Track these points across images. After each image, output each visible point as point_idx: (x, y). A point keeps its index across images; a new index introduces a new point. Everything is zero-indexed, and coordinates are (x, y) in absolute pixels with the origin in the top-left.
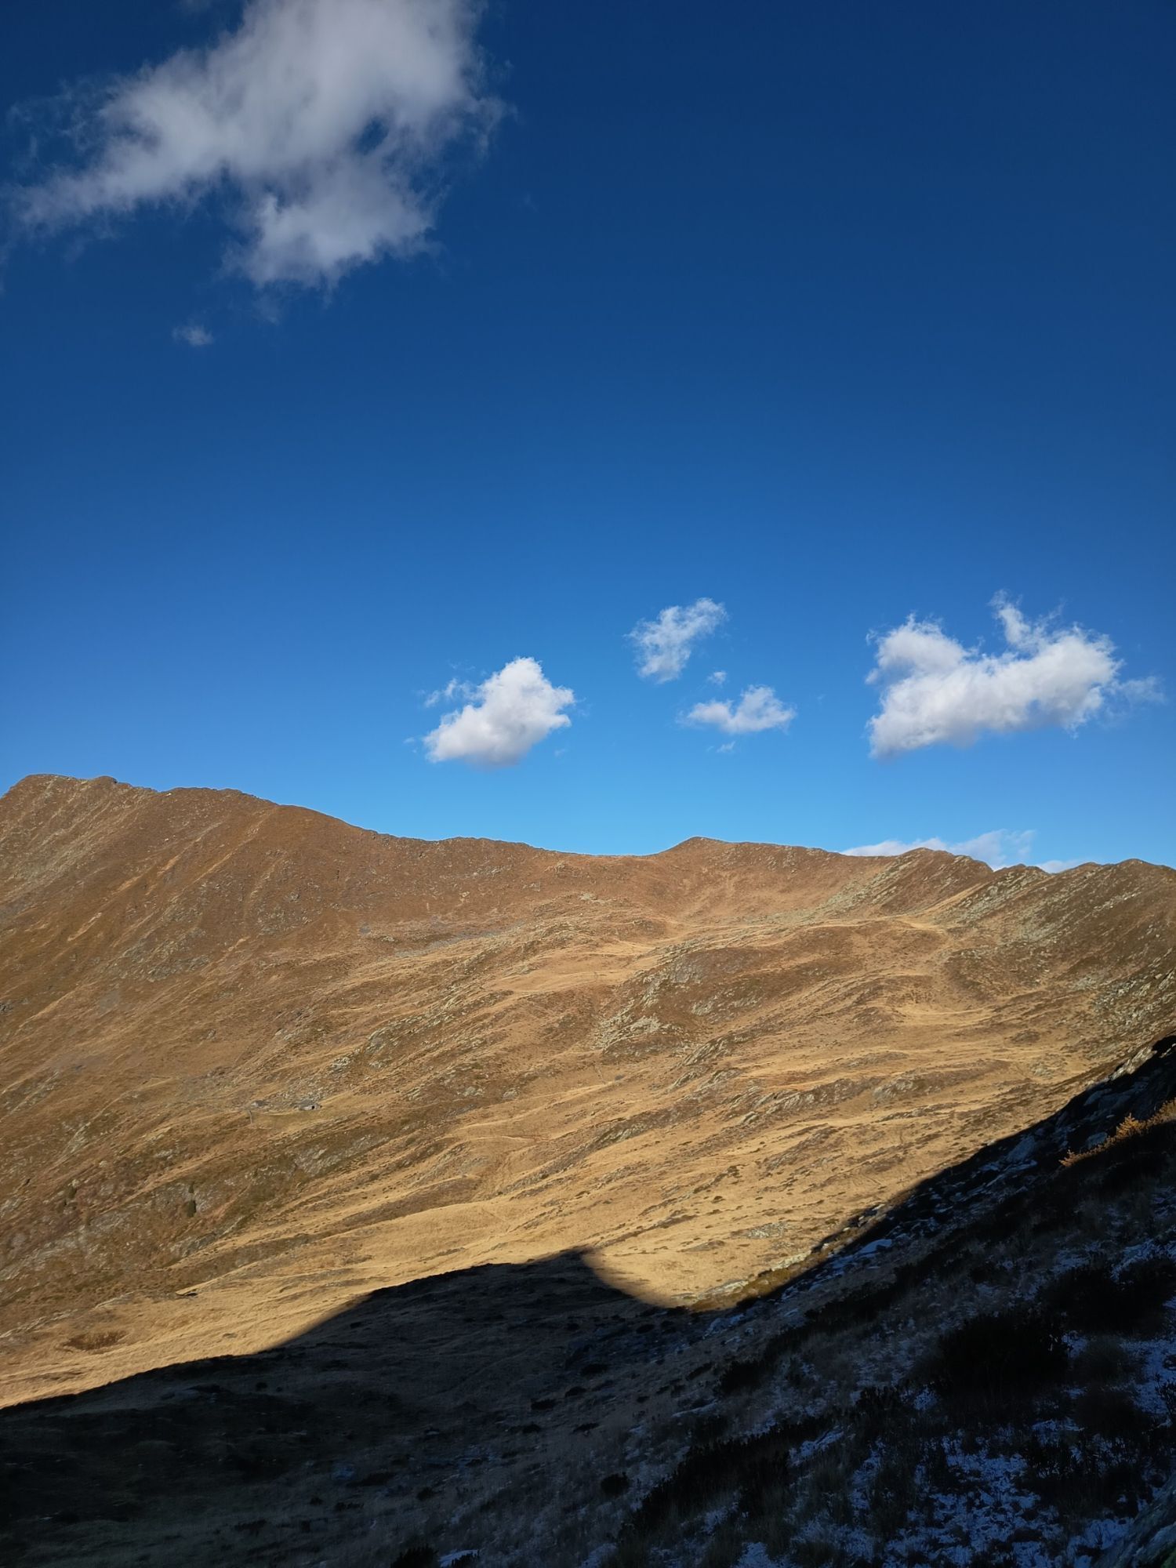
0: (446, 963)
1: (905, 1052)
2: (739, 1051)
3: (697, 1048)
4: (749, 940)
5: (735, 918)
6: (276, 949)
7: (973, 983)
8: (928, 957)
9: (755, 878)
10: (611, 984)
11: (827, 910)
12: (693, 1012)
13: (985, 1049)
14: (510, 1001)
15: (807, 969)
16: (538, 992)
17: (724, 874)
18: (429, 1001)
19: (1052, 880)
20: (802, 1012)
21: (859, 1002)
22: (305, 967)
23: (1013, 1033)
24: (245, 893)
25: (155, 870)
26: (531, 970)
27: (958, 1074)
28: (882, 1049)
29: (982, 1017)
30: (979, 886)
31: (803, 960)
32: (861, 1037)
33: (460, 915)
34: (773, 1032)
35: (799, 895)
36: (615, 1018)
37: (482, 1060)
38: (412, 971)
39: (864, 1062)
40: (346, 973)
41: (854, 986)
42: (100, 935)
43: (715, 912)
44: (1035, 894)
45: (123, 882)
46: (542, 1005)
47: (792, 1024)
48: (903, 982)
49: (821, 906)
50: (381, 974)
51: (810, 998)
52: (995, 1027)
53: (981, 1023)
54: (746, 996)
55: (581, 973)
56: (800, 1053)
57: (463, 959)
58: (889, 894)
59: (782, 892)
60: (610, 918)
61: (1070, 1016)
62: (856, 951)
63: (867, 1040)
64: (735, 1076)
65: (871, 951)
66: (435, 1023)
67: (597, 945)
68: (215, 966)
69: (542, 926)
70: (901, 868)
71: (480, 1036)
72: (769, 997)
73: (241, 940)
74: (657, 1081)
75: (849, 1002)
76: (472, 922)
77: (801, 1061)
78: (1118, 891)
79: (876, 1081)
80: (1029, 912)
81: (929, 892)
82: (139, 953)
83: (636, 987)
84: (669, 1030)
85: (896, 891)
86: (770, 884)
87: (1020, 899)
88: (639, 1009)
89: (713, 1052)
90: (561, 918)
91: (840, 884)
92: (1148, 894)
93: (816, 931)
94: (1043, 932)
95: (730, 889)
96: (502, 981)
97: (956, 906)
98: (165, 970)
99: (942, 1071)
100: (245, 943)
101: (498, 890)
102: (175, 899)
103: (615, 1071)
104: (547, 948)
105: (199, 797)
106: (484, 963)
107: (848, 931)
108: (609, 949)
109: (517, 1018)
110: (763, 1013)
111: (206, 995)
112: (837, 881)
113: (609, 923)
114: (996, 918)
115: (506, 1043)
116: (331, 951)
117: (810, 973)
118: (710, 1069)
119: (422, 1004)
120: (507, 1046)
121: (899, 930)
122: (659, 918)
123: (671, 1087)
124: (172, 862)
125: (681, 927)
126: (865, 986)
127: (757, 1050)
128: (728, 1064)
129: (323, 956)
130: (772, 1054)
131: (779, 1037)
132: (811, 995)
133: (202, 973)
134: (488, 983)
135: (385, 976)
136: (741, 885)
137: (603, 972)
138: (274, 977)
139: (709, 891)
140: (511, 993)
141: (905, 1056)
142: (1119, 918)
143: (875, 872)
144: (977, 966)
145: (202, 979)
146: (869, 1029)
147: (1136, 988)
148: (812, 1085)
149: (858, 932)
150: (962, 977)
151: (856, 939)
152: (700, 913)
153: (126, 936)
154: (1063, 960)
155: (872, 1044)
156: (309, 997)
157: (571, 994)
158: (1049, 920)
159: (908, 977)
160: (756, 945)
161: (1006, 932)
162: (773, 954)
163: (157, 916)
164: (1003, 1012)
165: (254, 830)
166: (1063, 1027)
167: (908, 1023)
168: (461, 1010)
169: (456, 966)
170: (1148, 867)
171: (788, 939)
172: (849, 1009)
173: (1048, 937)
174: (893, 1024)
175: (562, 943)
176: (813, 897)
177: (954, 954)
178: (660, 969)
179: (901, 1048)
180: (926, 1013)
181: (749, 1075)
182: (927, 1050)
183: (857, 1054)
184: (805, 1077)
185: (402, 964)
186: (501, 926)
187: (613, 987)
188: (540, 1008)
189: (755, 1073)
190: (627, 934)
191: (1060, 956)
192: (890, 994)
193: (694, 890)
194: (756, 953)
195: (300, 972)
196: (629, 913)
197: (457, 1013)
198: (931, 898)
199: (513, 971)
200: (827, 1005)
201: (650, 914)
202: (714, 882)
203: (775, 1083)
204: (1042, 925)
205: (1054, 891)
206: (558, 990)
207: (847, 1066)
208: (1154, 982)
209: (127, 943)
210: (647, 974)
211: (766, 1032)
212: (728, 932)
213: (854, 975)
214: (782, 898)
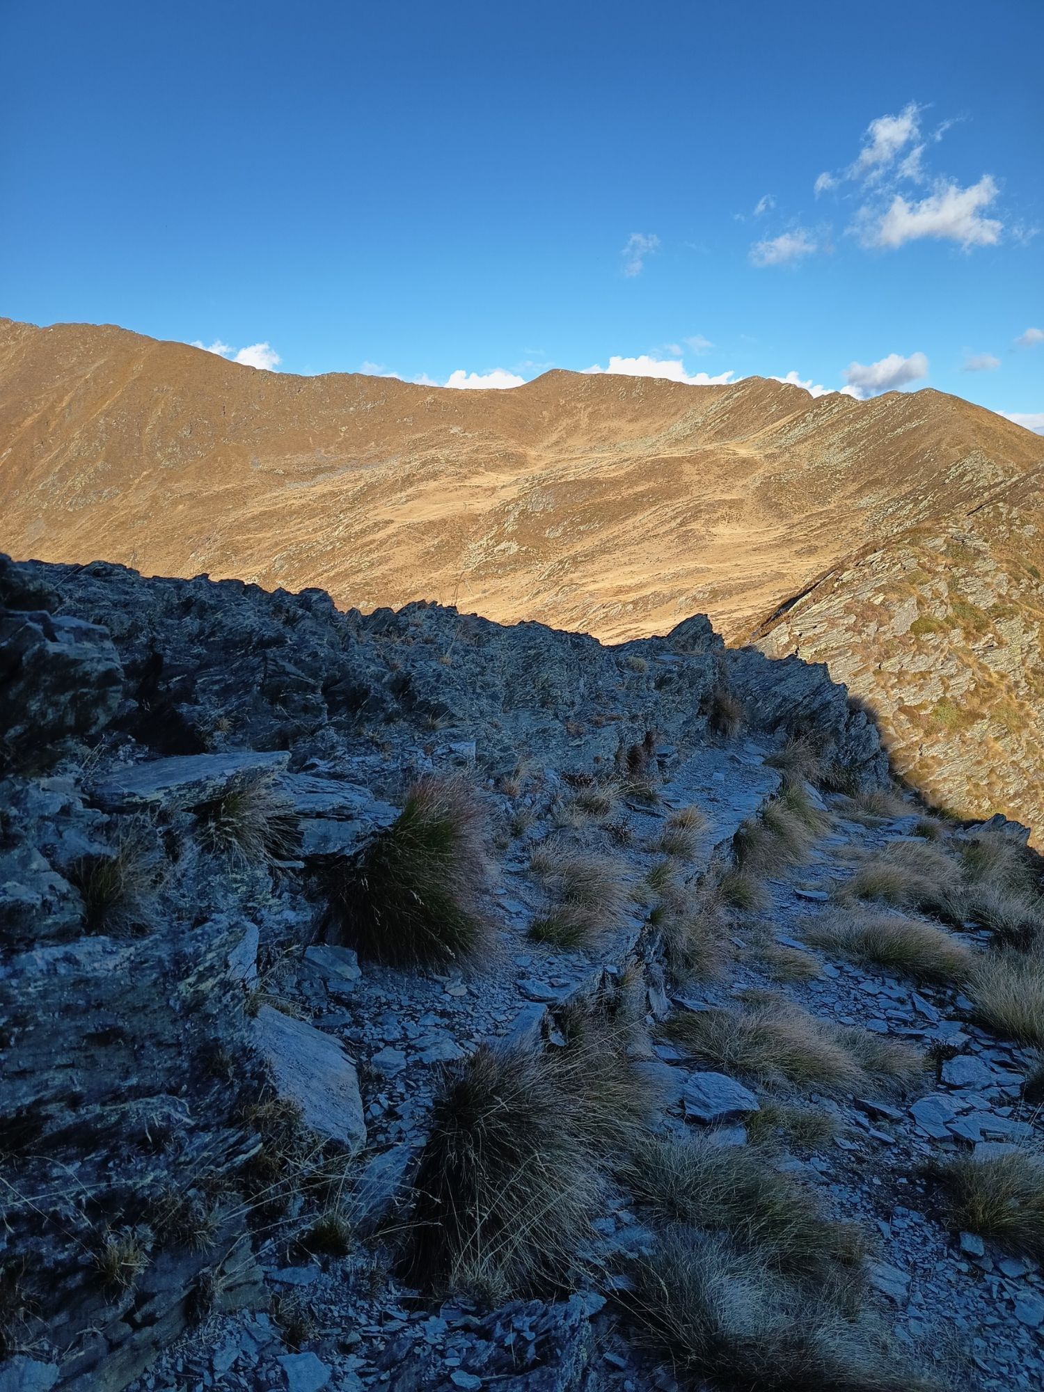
0: (333, 494)
1: (710, 566)
2: (581, 568)
3: (547, 567)
4: (596, 471)
5: (588, 448)
6: (178, 481)
7: (777, 504)
8: (744, 482)
9: (607, 409)
10: (478, 512)
11: (668, 437)
12: (546, 536)
13: (771, 562)
14: (391, 529)
15: (643, 496)
16: (415, 521)
17: (579, 405)
18: (321, 528)
19: (859, 408)
20: (635, 534)
21: (681, 525)
22: (207, 497)
23: (797, 547)
24: (141, 430)
25: (52, 407)
26: (408, 501)
27: (744, 585)
28: (692, 565)
29: (777, 534)
30: (798, 413)
31: (640, 489)
32: (678, 554)
33: (341, 449)
34: (609, 553)
35: (645, 423)
36: (482, 542)
37: (372, 579)
38: (303, 501)
39: (676, 576)
40: (245, 503)
41: (680, 509)
42: (15, 469)
43: (570, 442)
44: (842, 421)
45: (25, 418)
46: (419, 532)
47: (625, 545)
48: (719, 505)
49: (663, 433)
50: (276, 504)
51: (643, 521)
52: (786, 541)
53: (775, 539)
54: (590, 521)
55: (451, 504)
56: (628, 569)
57: (347, 491)
58: (722, 421)
59: (630, 421)
60: (477, 451)
61: (845, 532)
62: (686, 479)
63: (682, 556)
64: (575, 590)
65: (697, 478)
66: (329, 548)
67: (465, 477)
68: (126, 496)
69: (416, 458)
70: (736, 396)
71: (368, 559)
72: (610, 521)
73: (145, 473)
74: (515, 594)
75: (673, 524)
76: (353, 455)
77: (629, 576)
78: (909, 419)
79: (681, 592)
80: (835, 438)
81: (757, 419)
82: (54, 485)
83: (499, 515)
84: (526, 552)
85: (728, 418)
86: (621, 414)
87: (829, 425)
88: (501, 534)
89: (561, 569)
90: (433, 451)
91: (681, 412)
92: (932, 422)
93: (653, 462)
94: (842, 456)
95: (584, 421)
96: (382, 511)
97: (776, 432)
98: (81, 501)
99: (732, 583)
100: (149, 476)
101: (375, 424)
102: (77, 435)
103: (481, 586)
104: (421, 480)
105: (80, 333)
106: (368, 494)
107: (681, 460)
108: (476, 481)
109: (399, 543)
110: (604, 535)
111: (123, 523)
112: (679, 410)
113: (475, 456)
114: (806, 444)
115: (391, 565)
116: (228, 483)
117: (645, 500)
118: (557, 584)
119: (315, 530)
120: (392, 567)
121: (723, 457)
122: (521, 450)
123: (526, 598)
124: (67, 399)
125: (539, 458)
126: (688, 509)
127: (596, 567)
128: (571, 580)
129: (222, 488)
130: (607, 571)
131: (614, 556)
132: (646, 519)
133: (115, 503)
134: (372, 513)
135: (280, 505)
136: (593, 416)
137: (471, 502)
138: (181, 507)
139: (565, 422)
140: (392, 522)
141: (709, 570)
142: (905, 444)
143: (713, 400)
144: (782, 489)
145: (114, 508)
146: (685, 547)
147: (902, 507)
148: (633, 596)
149: (688, 461)
150: (770, 498)
151: (687, 468)
152: (557, 443)
153: (37, 470)
154: (853, 481)
155: (687, 560)
156: (214, 524)
157: (444, 522)
158: (849, 445)
159: (725, 500)
160: (601, 476)
161: (812, 456)
162: (615, 483)
163: (63, 451)
164: (795, 530)
165: (138, 367)
166: (839, 541)
167: (718, 541)
168: (350, 537)
169: (342, 497)
170: (939, 395)
171: (628, 469)
172: (672, 530)
173: (845, 461)
174: (704, 543)
175: (434, 476)
176: (656, 426)
177: (765, 478)
178: (520, 498)
179: (708, 563)
180: (734, 531)
181: (586, 589)
182: (728, 564)
183: (672, 568)
184: (630, 589)
185: (294, 494)
186: (380, 458)
187: (480, 515)
188: (417, 535)
189: (592, 587)
190: (492, 466)
191: (851, 478)
192: (707, 516)
193: (552, 422)
194: (601, 483)
195: (202, 502)
196: (495, 445)
197: (346, 540)
198: (757, 424)
199: (393, 502)
200: (656, 527)
201: (512, 446)
202: (570, 414)
203: (606, 595)
204: (843, 449)
205: (858, 418)
206: (432, 518)
207: (662, 580)
208: (916, 502)
209: (39, 477)
210: (508, 503)
211: (604, 552)
212: (580, 462)
213: (681, 500)
214: (630, 427)
